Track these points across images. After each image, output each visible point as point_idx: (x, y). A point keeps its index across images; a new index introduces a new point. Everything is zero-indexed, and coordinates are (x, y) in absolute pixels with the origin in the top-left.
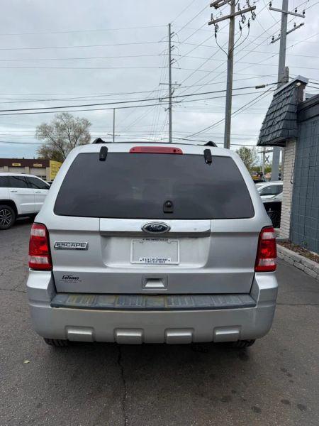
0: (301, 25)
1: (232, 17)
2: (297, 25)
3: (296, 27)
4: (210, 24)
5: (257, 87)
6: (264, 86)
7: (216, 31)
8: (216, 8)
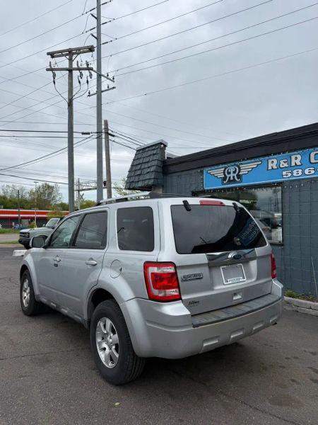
0: (114, 88)
1: (70, 71)
2: (110, 87)
3: (109, 89)
4: (48, 70)
5: (83, 133)
6: (89, 134)
7: (54, 78)
8: (53, 57)
